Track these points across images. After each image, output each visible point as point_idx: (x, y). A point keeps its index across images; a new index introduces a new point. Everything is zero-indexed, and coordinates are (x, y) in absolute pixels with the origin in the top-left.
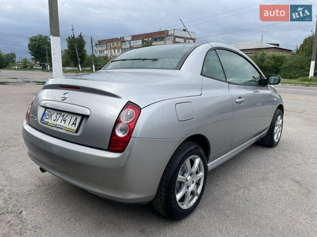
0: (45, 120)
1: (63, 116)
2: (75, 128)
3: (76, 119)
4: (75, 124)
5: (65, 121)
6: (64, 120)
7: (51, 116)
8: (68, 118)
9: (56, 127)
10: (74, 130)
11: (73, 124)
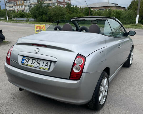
0: (24, 63)
1: (38, 61)
2: (48, 68)
3: (47, 63)
4: (47, 66)
5: (40, 64)
6: (38, 63)
7: (28, 61)
8: (42, 62)
9: (34, 67)
10: (47, 69)
11: (46, 65)
